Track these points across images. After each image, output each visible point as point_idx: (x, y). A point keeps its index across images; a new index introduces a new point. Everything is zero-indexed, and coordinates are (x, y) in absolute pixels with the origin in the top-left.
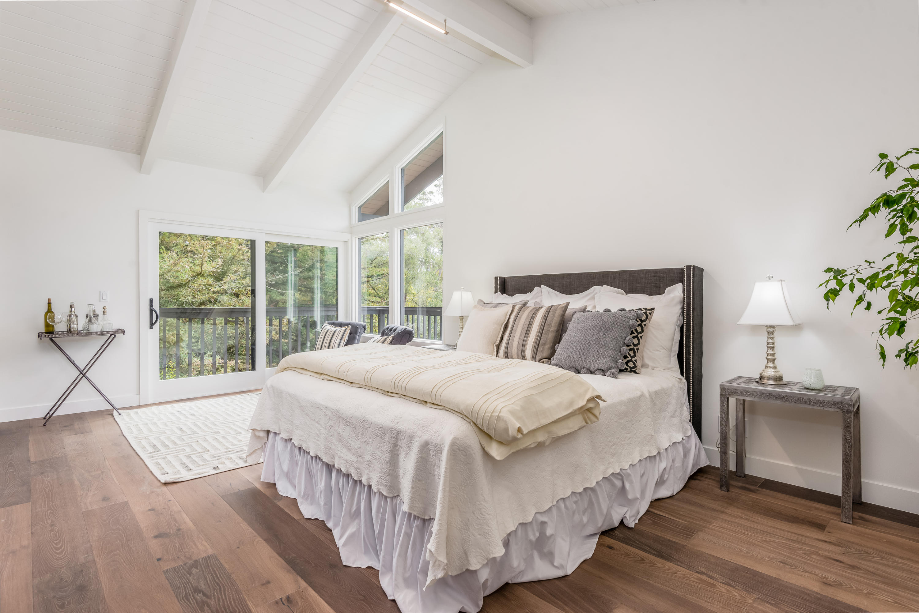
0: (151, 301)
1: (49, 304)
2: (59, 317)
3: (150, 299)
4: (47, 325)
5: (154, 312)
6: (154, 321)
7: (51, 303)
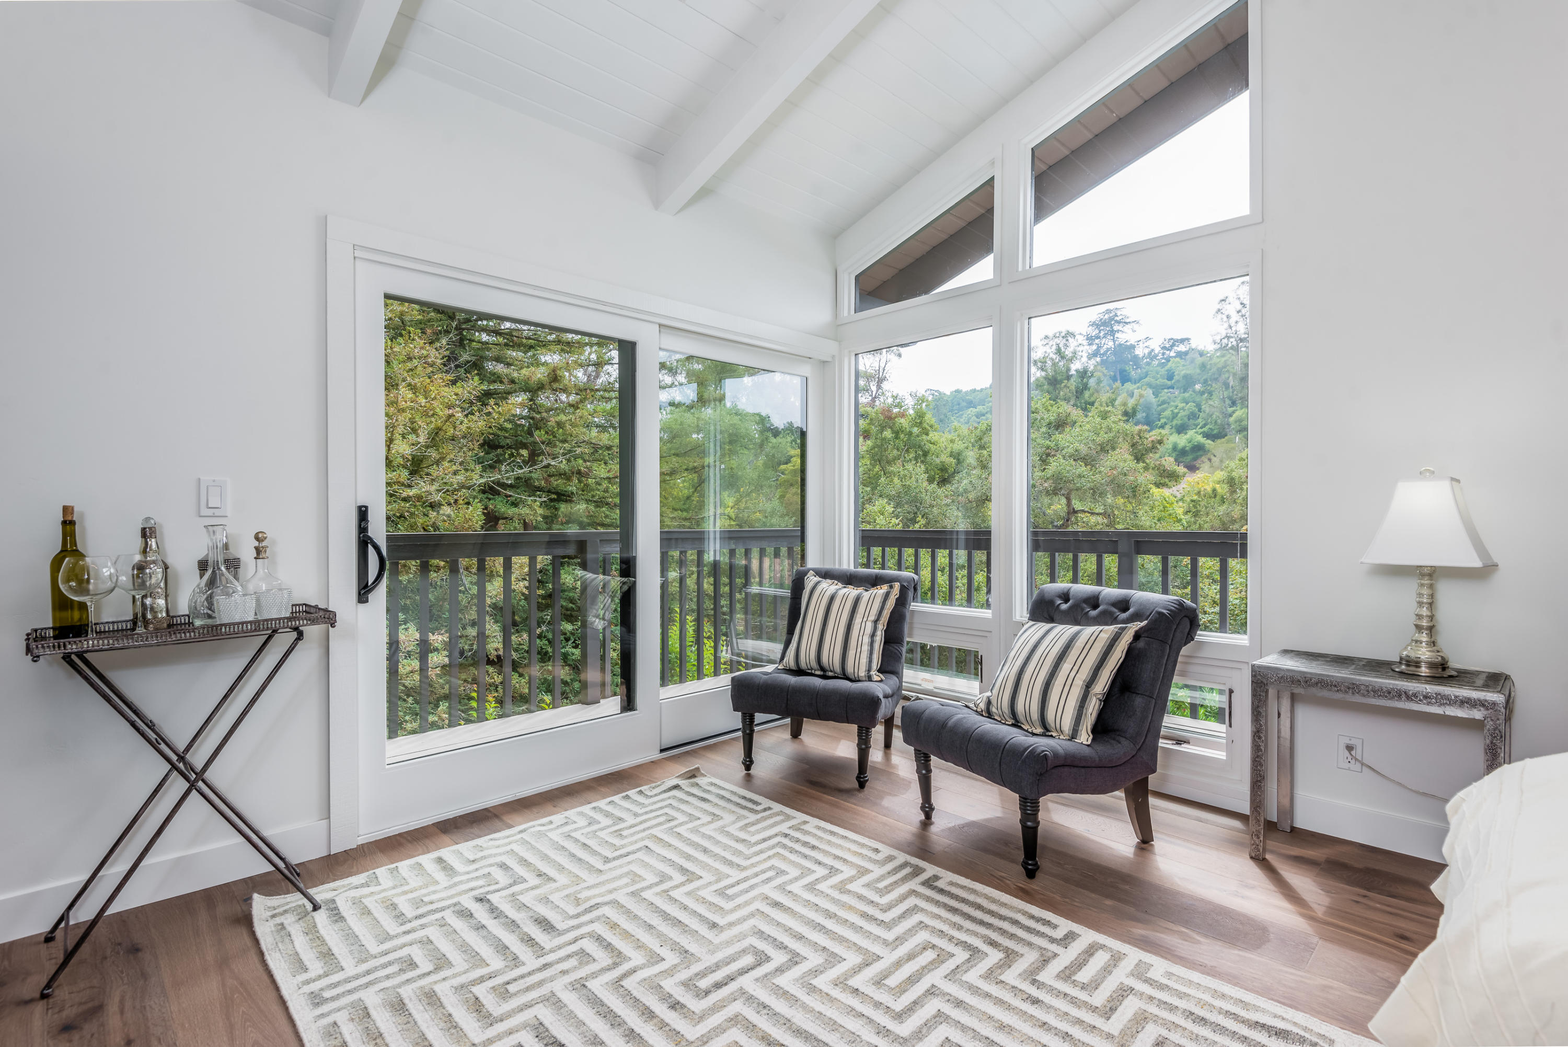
0: (363, 514)
1: (68, 524)
2: (106, 572)
3: (360, 508)
4: (61, 603)
5: (371, 549)
6: (371, 579)
7: (72, 523)
